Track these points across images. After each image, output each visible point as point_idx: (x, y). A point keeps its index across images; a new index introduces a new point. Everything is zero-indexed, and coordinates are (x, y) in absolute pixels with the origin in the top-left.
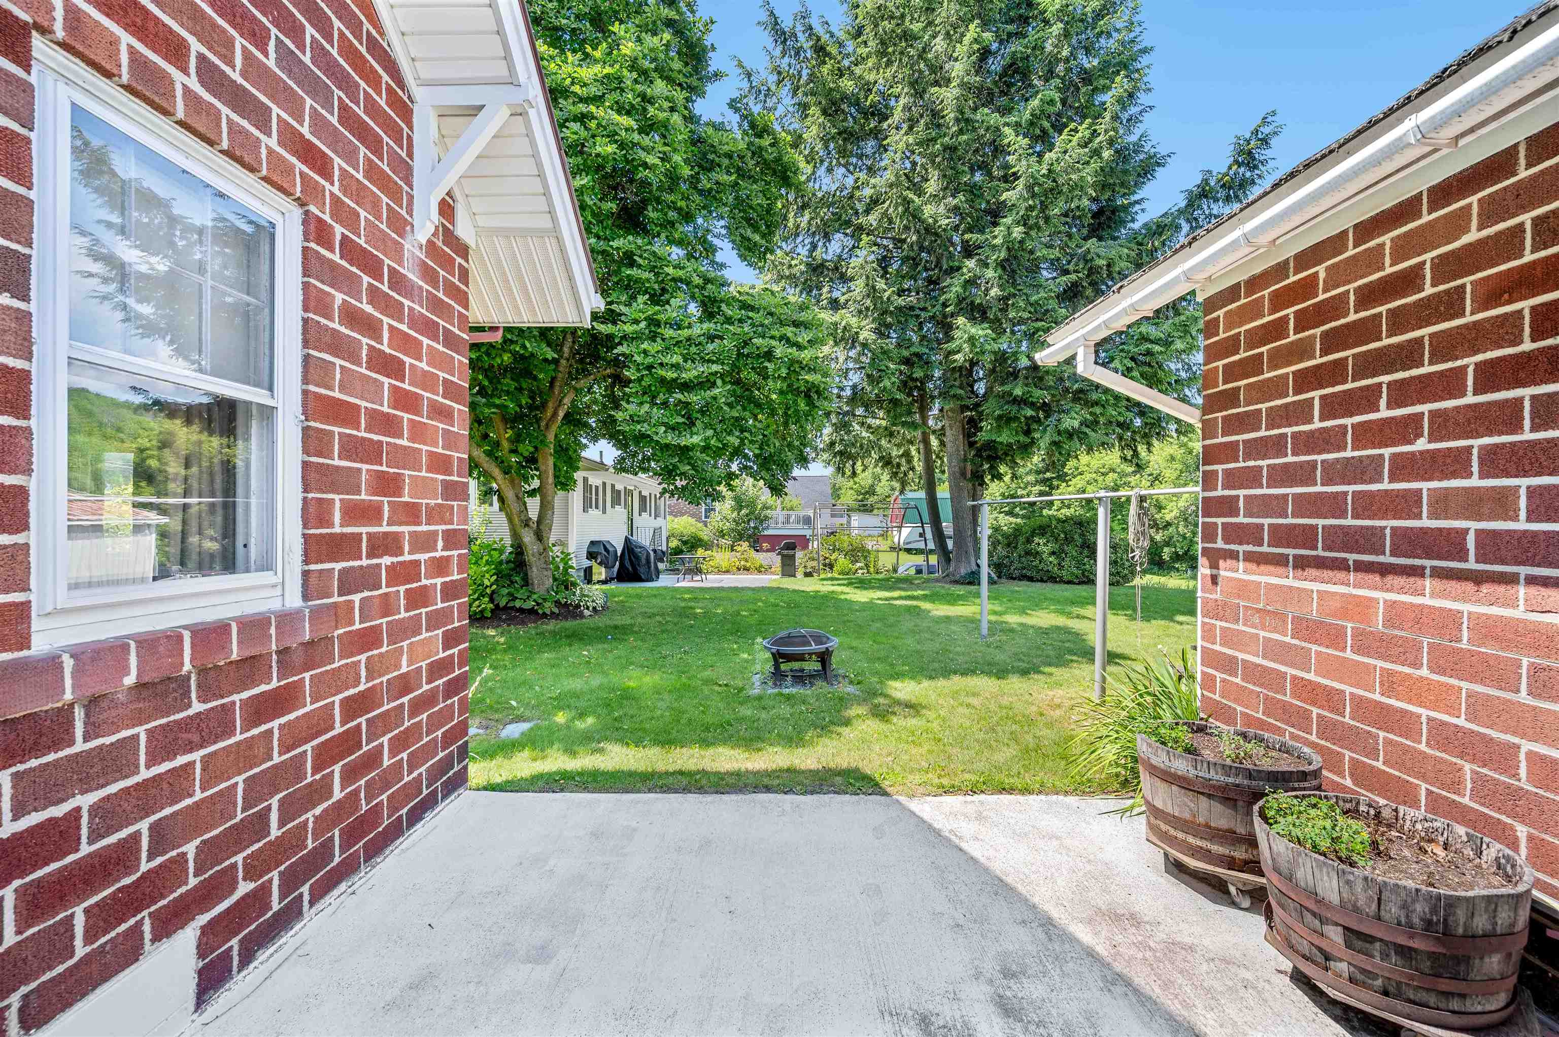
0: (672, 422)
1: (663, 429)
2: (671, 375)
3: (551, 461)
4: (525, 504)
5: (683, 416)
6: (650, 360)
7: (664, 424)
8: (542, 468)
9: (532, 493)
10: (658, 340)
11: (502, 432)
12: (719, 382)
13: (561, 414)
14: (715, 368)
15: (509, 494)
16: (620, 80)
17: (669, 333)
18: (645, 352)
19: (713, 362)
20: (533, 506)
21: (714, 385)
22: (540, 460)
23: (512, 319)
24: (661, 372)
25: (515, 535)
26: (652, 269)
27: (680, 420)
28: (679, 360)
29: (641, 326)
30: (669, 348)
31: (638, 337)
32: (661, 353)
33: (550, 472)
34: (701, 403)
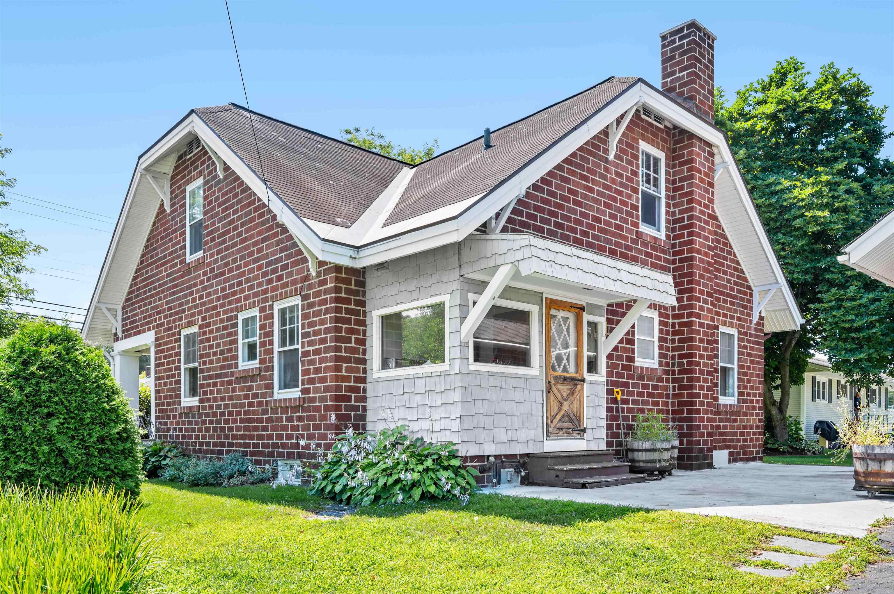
0: (850, 348)
1: (844, 352)
2: (847, 325)
3: (788, 369)
4: (772, 393)
5: (856, 344)
6: (837, 319)
7: (845, 349)
8: (783, 373)
9: (776, 388)
12: (877, 324)
13: (794, 343)
14: (875, 318)
16: (821, 192)
17: (847, 304)
18: (835, 316)
19: (874, 315)
20: (777, 395)
21: (874, 326)
22: (781, 368)
23: (774, 330)
24: (843, 325)
25: (767, 411)
26: (840, 273)
27: (854, 346)
28: (853, 317)
29: (833, 303)
30: (847, 312)
31: (832, 308)
32: (843, 315)
33: (788, 375)
34: (867, 336)
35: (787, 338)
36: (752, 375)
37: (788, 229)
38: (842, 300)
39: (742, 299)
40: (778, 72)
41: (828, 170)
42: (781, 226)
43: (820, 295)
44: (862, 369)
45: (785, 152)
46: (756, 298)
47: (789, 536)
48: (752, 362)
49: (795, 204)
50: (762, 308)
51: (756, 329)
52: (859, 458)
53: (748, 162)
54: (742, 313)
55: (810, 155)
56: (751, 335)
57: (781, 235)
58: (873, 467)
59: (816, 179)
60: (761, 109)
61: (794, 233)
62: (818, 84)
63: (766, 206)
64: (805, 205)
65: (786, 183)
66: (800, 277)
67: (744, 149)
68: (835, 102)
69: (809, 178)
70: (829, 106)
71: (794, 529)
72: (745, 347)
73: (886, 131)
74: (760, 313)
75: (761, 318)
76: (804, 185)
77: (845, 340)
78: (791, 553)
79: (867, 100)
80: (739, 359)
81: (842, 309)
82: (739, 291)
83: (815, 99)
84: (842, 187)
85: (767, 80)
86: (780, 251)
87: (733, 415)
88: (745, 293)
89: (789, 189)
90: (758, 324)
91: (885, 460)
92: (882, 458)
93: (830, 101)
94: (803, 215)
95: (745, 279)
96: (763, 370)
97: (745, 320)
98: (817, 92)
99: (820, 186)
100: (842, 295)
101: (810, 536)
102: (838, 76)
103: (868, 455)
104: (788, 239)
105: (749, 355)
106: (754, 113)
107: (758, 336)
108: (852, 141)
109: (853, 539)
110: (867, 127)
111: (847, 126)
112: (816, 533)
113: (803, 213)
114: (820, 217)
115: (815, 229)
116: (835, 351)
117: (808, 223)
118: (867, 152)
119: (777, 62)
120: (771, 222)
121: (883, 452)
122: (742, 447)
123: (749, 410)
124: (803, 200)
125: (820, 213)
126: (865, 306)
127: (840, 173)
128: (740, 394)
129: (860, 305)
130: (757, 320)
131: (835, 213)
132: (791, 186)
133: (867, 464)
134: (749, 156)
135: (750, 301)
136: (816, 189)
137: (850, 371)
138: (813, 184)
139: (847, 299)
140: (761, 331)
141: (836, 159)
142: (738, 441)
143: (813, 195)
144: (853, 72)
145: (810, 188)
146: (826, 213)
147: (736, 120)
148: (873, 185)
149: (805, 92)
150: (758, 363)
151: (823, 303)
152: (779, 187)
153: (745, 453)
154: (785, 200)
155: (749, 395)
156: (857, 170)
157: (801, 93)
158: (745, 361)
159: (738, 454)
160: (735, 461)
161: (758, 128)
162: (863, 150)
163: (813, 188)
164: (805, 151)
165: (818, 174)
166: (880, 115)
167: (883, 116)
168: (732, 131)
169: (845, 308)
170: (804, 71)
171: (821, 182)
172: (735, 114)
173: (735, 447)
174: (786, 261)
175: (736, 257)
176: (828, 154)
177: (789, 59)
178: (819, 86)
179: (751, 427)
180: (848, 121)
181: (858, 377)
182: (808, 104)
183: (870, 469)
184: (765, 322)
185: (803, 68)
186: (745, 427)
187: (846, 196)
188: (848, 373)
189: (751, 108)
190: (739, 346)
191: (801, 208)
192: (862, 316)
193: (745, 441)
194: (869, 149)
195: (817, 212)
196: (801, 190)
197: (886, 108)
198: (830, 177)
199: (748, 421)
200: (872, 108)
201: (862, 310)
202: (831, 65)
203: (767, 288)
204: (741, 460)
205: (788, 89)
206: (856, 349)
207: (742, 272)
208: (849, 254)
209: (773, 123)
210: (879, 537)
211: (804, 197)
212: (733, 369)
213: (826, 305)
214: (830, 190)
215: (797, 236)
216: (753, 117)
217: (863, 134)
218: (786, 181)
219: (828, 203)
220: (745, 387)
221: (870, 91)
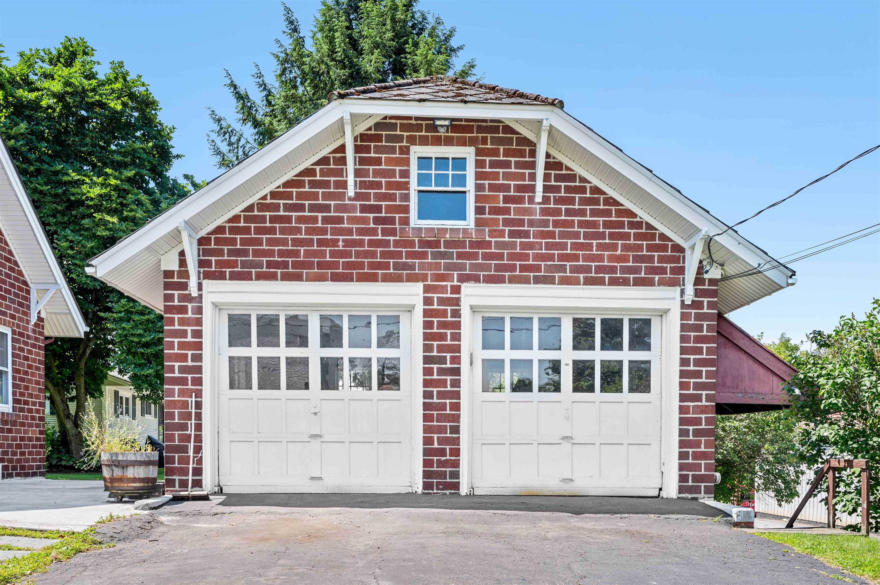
0: (138, 362)
1: (133, 366)
2: (136, 339)
3: (82, 380)
4: (67, 405)
5: (145, 359)
6: (125, 332)
7: (135, 364)
8: (78, 383)
9: (72, 399)
10: (131, 321)
11: (53, 362)
13: (88, 352)
14: (162, 335)
15: (58, 398)
16: (110, 196)
17: (136, 318)
18: (124, 328)
20: (72, 407)
21: (162, 344)
22: (76, 378)
23: (57, 335)
24: (132, 339)
25: (62, 425)
27: (143, 361)
28: (141, 332)
29: (122, 314)
30: (137, 326)
31: (121, 320)
32: (132, 328)
33: (83, 386)
34: (154, 353)
35: (82, 346)
36: (30, 381)
37: (77, 227)
38: (132, 313)
39: (16, 295)
40: (66, 48)
41: (117, 174)
42: (70, 222)
43: (110, 304)
44: (150, 385)
45: (73, 141)
46: (33, 296)
47: (14, 535)
48: (30, 367)
49: (83, 201)
50: (41, 307)
51: (34, 331)
52: (106, 465)
53: (31, 139)
54: (17, 310)
55: (101, 153)
56: (28, 337)
57: (69, 232)
58: (118, 472)
59: (106, 180)
60: (47, 84)
61: (83, 232)
62: (109, 79)
63: (51, 195)
64: (94, 205)
65: (74, 176)
66: (89, 282)
67: (25, 122)
68: (124, 104)
69: (98, 177)
70: (119, 107)
71: (20, 529)
72: (21, 350)
73: (174, 152)
74: (39, 313)
75: (40, 319)
76: (94, 184)
77: (134, 354)
78: (9, 549)
79: (156, 113)
80: (14, 363)
81: (132, 322)
82: (12, 285)
83: (104, 94)
84: (130, 196)
85: (55, 53)
86: (67, 249)
87: (7, 425)
88: (20, 289)
89: (78, 183)
90: (36, 325)
91: (127, 467)
92: (125, 464)
93: (120, 101)
94: (90, 216)
95: (20, 273)
96: (44, 376)
97: (21, 320)
98: (106, 87)
99: (108, 189)
100: (131, 307)
101: (33, 533)
102: (128, 78)
103: (113, 462)
104: (77, 237)
105: (26, 358)
106: (38, 84)
107: (37, 339)
108: (141, 151)
109: (73, 533)
110: (157, 142)
111: (138, 134)
112: (41, 531)
113: (92, 214)
114: (109, 222)
115: (104, 234)
116: (125, 364)
117: (98, 225)
118: (156, 167)
119: (66, 37)
120: (58, 215)
121: (125, 459)
122: (19, 461)
123: (27, 419)
124: (92, 199)
125: (108, 218)
126: (153, 322)
127: (129, 180)
128: (15, 401)
129: (148, 320)
130: (35, 320)
131: (124, 222)
132: (79, 180)
133: (113, 470)
134: (32, 133)
135: (27, 299)
136: (104, 191)
137: (140, 385)
138: (102, 185)
139: (136, 312)
140: (42, 334)
141: (125, 165)
142: (14, 454)
143: (100, 196)
144: (142, 80)
145: (99, 188)
146: (115, 220)
147: (19, 87)
148: (161, 202)
149: (94, 82)
150: (38, 369)
151: (113, 312)
152: (66, 178)
153: (23, 468)
154: (73, 195)
155: (26, 403)
156: (149, 182)
157: (90, 82)
158: (21, 365)
159: (14, 468)
160: (10, 476)
161: (44, 103)
162: (152, 163)
163: (102, 189)
164: (95, 147)
165: (107, 175)
166: (168, 134)
167: (171, 135)
168: (13, 96)
169: (134, 321)
170: (93, 58)
171: (110, 185)
172: (18, 78)
173: (10, 461)
174: (74, 261)
175: (8, 245)
176: (118, 158)
177: (79, 39)
178: (109, 82)
179: (30, 439)
180: (140, 129)
181: (148, 393)
182: (97, 98)
183: (115, 475)
184: (46, 324)
185: (93, 55)
186: (22, 439)
187: (134, 207)
188: (139, 388)
189: (36, 78)
190: (14, 348)
191: (89, 207)
192: (150, 331)
193: (23, 454)
194: (158, 164)
195: (106, 216)
196: (90, 188)
197: (174, 128)
198: (118, 182)
199: (26, 432)
200: (161, 124)
201: (150, 325)
202: (121, 65)
203: (46, 287)
204: (18, 475)
205: (76, 72)
206: (145, 365)
207: (16, 263)
208: (96, 267)
209: (61, 104)
210: (97, 530)
211: (93, 196)
212: (6, 372)
213: (115, 315)
214: (119, 196)
215: (87, 236)
216: (38, 90)
217: (153, 147)
218: (74, 174)
219: (116, 209)
220: (22, 394)
221: (158, 106)
